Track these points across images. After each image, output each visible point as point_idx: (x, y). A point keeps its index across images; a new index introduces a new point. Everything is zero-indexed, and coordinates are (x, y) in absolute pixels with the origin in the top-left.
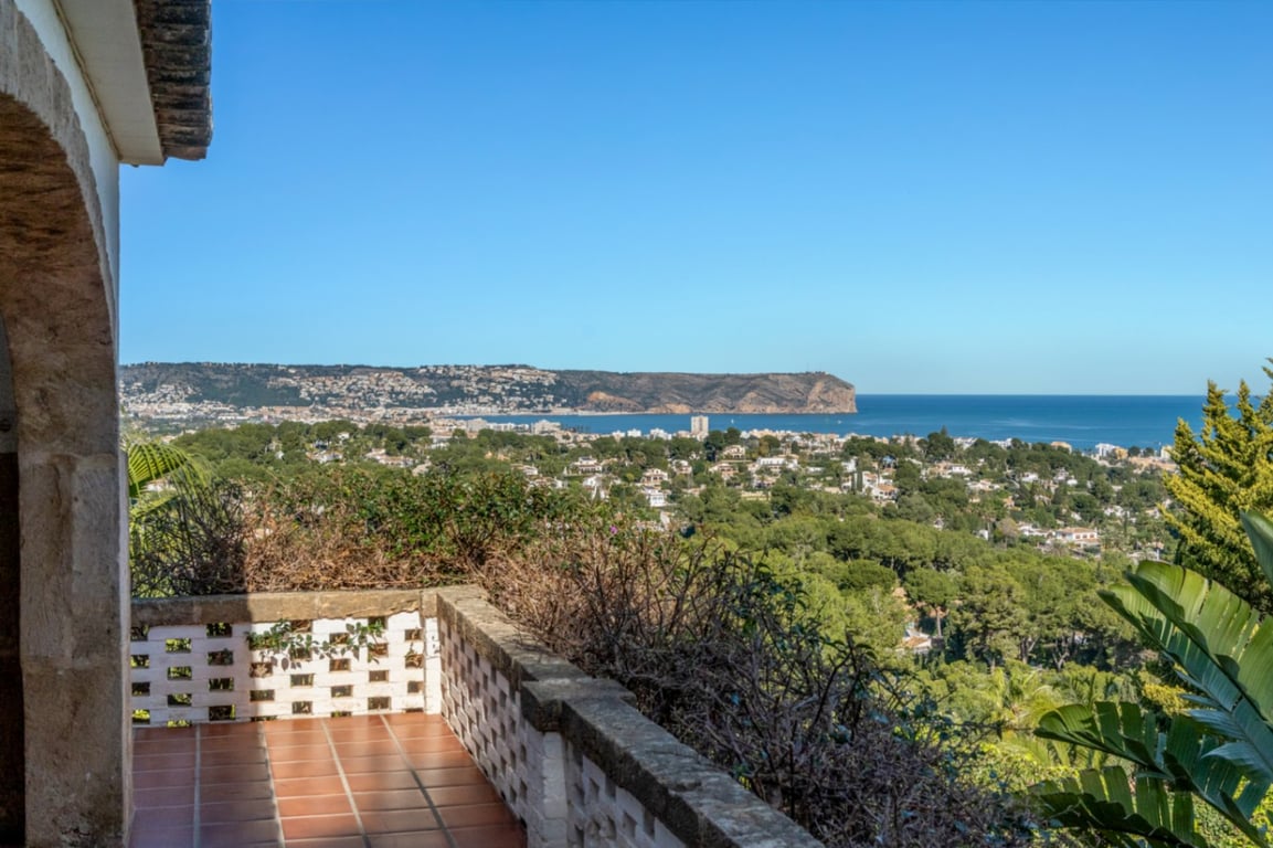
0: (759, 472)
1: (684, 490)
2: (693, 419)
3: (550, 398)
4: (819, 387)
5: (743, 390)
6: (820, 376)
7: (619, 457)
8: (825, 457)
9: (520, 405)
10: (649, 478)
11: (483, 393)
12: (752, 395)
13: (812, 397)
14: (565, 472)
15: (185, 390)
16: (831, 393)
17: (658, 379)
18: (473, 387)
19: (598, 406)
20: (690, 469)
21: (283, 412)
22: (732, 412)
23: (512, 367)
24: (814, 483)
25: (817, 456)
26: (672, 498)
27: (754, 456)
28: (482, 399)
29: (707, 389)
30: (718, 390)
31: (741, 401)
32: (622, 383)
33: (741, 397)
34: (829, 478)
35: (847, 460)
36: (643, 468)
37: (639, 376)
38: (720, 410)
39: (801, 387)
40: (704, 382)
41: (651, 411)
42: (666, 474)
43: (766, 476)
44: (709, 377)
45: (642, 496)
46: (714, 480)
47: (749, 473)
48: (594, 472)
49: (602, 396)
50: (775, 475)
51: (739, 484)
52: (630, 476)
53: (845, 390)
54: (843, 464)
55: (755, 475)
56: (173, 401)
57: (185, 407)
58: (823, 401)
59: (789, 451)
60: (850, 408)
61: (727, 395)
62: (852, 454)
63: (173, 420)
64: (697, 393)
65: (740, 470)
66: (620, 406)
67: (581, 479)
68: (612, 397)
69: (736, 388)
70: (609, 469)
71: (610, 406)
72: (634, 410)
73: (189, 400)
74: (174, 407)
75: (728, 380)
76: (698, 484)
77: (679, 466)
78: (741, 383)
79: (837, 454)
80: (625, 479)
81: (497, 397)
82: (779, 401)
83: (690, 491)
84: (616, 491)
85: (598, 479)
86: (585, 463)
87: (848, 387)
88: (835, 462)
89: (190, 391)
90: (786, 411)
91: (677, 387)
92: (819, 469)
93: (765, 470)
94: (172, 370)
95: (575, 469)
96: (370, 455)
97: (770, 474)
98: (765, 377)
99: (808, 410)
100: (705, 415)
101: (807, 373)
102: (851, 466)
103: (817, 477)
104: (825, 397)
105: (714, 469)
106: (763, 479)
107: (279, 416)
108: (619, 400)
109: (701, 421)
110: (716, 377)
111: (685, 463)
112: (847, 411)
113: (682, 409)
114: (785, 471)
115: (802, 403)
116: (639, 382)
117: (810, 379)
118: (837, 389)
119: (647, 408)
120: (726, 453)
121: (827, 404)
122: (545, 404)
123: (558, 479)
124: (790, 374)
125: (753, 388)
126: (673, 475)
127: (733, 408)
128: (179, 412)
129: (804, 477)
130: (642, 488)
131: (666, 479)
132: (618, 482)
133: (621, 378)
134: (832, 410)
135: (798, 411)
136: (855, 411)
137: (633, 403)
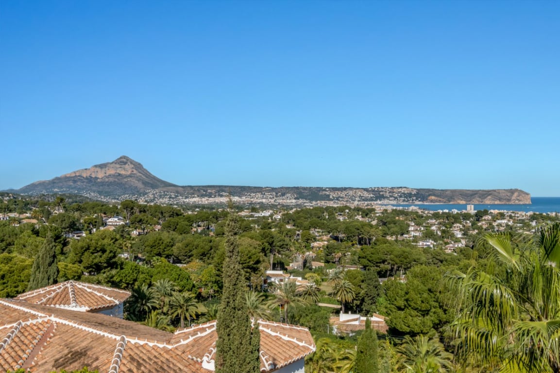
0: (497, 225)
1: (469, 232)
2: (468, 206)
3: (415, 198)
4: (516, 194)
5: (486, 196)
6: (516, 190)
7: (443, 219)
8: (523, 220)
9: (404, 201)
10: (455, 227)
11: (391, 196)
12: (489, 197)
13: (513, 198)
14: (424, 224)
15: (294, 196)
16: (521, 196)
17: (454, 192)
18: (388, 195)
19: (432, 201)
20: (470, 224)
21: (325, 203)
22: (482, 203)
23: (401, 187)
24: (519, 230)
25: (520, 220)
26: (464, 234)
27: (495, 219)
28: (390, 199)
29: (472, 195)
30: (477, 196)
31: (485, 200)
32: (440, 193)
33: (485, 198)
34: (525, 228)
35: (532, 221)
36: (453, 223)
37: (446, 190)
38: (477, 203)
39: (509, 194)
40: (471, 193)
41: (451, 203)
42: (461, 226)
43: (500, 227)
44: (473, 191)
45: (453, 233)
46: (480, 228)
47: (494, 226)
48: (435, 224)
49: (433, 198)
50: (504, 227)
51: (489, 230)
52: (448, 226)
53: (526, 195)
54: (531, 223)
55: (496, 227)
56: (290, 199)
57: (294, 201)
58: (518, 200)
59: (508, 218)
60: (529, 202)
61: (480, 197)
62: (534, 219)
63: (290, 205)
64: (468, 197)
65: (490, 224)
66: (440, 201)
67: (430, 227)
68: (436, 198)
69: (483, 195)
70: (440, 224)
71: (436, 201)
72: (445, 203)
73: (295, 199)
74: (291, 201)
75: (480, 192)
76: (474, 230)
77: (466, 223)
78: (485, 193)
79: (527, 219)
80: (446, 227)
81: (396, 198)
82: (500, 199)
83: (471, 232)
84: (443, 232)
85: (436, 227)
86: (431, 221)
87: (527, 194)
88: (527, 222)
89: (295, 196)
90: (503, 203)
91: (461, 194)
92: (521, 225)
93: (500, 225)
94: (290, 189)
95: (428, 223)
96: (356, 217)
97: (502, 226)
98: (495, 191)
99: (512, 203)
100: (472, 204)
101: (511, 189)
102: (534, 224)
103: (521, 228)
104: (518, 198)
105: (480, 224)
106: (499, 228)
107: (323, 204)
108: (439, 199)
109: (471, 207)
110: (476, 191)
111: (468, 222)
112: (527, 203)
113: (463, 202)
114: (507, 225)
115: (509, 200)
116: (447, 193)
117: (512, 192)
118: (523, 195)
119: (450, 202)
120: (483, 218)
121: (519, 200)
122: (413, 200)
123: (422, 226)
124: (504, 190)
125: (490, 195)
126: (464, 226)
127: (482, 202)
128: (292, 203)
129: (516, 228)
130: (453, 230)
131: (461, 227)
132: (444, 228)
133: (440, 191)
134: (521, 203)
135: (507, 203)
136: (531, 203)
137: (444, 200)
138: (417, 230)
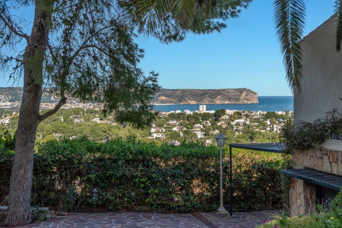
0: (236, 125)
1: (210, 132)
2: (200, 106)
4: (244, 94)
5: (216, 95)
6: (245, 89)
7: (184, 120)
8: (258, 119)
10: (196, 127)
12: (219, 97)
13: (242, 97)
14: (165, 125)
15: (8, 97)
16: (249, 96)
17: (184, 91)
19: (162, 102)
20: (210, 124)
22: (212, 103)
24: (256, 129)
25: (255, 119)
26: (205, 135)
27: (232, 119)
29: (202, 95)
30: (207, 95)
31: (215, 99)
32: (171, 93)
33: (215, 98)
34: (261, 127)
35: (267, 120)
36: (194, 124)
37: (177, 90)
38: (208, 103)
39: (238, 94)
40: (201, 92)
41: (182, 103)
42: (202, 126)
43: (239, 126)
44: (203, 90)
45: (195, 134)
46: (219, 128)
47: (232, 125)
48: (176, 125)
49: (163, 98)
50: (241, 126)
51: (228, 129)
52: (189, 127)
53: (254, 95)
54: (265, 121)
55: (234, 126)
56: (4, 102)
57: (9, 104)
58: (246, 99)
59: (245, 117)
60: (256, 101)
61: (210, 97)
62: (268, 118)
63: (5, 109)
64: (199, 96)
65: (229, 124)
66: (170, 102)
67: (171, 128)
68: (167, 98)
69: (213, 95)
70: (181, 124)
71: (167, 102)
72: (175, 103)
73: (10, 101)
74: (5, 104)
75: (210, 91)
76: (214, 130)
77: (207, 123)
78: (215, 92)
79: (261, 118)
80: (187, 128)
82: (229, 99)
83: (212, 132)
84: (185, 133)
85: (178, 128)
86: (172, 122)
87: (255, 93)
88: (262, 121)
89: (10, 98)
90: (232, 103)
91: (191, 94)
92: (257, 124)
93: (238, 124)
94: (3, 90)
95: (169, 124)
97: (239, 125)
98: (224, 90)
99: (240, 102)
101: (240, 89)
102: (268, 122)
103: (257, 127)
104: (246, 97)
105: (219, 124)
106: (238, 127)
107: (44, 106)
108: (171, 99)
109: (203, 107)
110: (206, 90)
111: (208, 122)
112: (255, 102)
113: (193, 102)
114: (245, 124)
115: (238, 100)
116: (177, 92)
117: (241, 91)
118: (251, 95)
119: (180, 102)
120: (221, 118)
121: (248, 100)
123: (163, 128)
124: (233, 89)
125: (220, 94)
126: (205, 127)
127: (212, 102)
128: (7, 106)
129: (252, 127)
130: (194, 131)
131: (202, 128)
132: (185, 129)
133: (170, 91)
134: (249, 102)
135: (237, 103)
136: (258, 102)
137: (175, 100)
138: (158, 132)
